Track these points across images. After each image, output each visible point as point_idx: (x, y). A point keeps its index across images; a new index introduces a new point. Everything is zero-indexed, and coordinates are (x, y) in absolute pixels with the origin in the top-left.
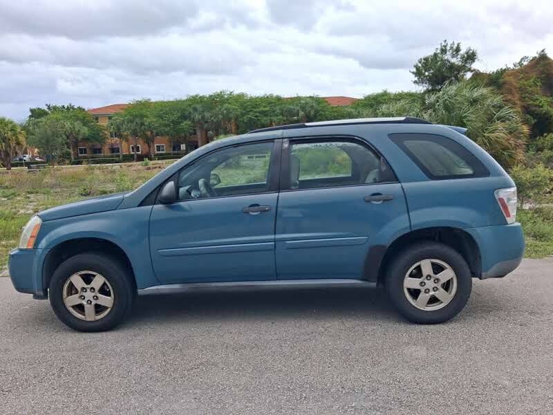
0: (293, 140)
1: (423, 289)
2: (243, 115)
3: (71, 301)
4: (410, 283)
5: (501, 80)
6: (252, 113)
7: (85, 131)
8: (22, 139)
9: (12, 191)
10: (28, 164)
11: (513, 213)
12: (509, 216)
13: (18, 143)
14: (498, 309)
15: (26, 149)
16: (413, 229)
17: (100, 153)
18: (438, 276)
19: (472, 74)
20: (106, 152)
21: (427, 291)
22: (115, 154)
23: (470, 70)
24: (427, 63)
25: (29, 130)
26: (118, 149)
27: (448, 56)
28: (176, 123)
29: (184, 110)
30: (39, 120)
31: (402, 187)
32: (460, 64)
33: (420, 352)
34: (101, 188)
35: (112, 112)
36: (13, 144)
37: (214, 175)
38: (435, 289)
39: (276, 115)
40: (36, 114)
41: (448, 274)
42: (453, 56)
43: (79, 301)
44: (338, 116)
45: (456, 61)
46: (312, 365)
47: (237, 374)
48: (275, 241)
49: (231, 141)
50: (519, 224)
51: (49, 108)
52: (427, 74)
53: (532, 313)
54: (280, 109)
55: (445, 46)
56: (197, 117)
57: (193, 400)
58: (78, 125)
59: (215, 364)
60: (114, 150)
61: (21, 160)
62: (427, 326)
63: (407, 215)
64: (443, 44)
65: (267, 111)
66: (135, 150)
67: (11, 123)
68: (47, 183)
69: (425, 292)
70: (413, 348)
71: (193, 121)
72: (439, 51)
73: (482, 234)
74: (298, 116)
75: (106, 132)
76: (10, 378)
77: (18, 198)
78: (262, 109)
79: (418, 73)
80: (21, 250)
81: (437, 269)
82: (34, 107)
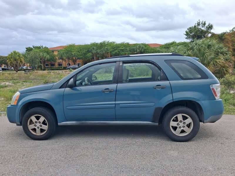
0: (125, 62)
1: (178, 127)
2: (113, 51)
3: (31, 127)
4: (173, 124)
5: (223, 37)
6: (117, 50)
7: (48, 57)
8: (23, 60)
9: (16, 81)
10: (24, 70)
11: (219, 95)
12: (216, 96)
13: (21, 62)
14: (212, 136)
15: (24, 64)
16: (174, 101)
17: (54, 66)
18: (184, 121)
19: (211, 34)
20: (57, 65)
21: (180, 127)
22: (60, 66)
23: (210, 33)
24: (191, 30)
25: (25, 56)
26: (62, 64)
27: (200, 27)
28: (85, 54)
29: (89, 48)
30: (30, 52)
31: (170, 82)
32: (206, 30)
33: (175, 153)
34: (52, 80)
35: (59, 49)
36: (19, 62)
37: (94, 76)
38: (184, 127)
39: (127, 51)
40: (29, 50)
41: (189, 120)
42: (202, 27)
43: (34, 127)
44: (154, 52)
45: (204, 29)
46: (128, 158)
47: (95, 160)
48: (115, 104)
49: (98, 62)
50: (221, 100)
51: (34, 48)
52: (191, 34)
53: (227, 139)
54: (129, 49)
55: (199, 22)
56: (94, 52)
57: (75, 170)
58: (45, 54)
59: (87, 156)
60: (60, 65)
61: (22, 68)
62: (180, 143)
63: (171, 95)
64: (198, 21)
65: (123, 49)
66: (68, 65)
67: (19, 53)
68: (31, 78)
69: (179, 128)
70: (172, 152)
71: (93, 54)
72: (196, 25)
73: (204, 103)
74: (137, 52)
75: (57, 57)
76: (3, 158)
77: (19, 84)
78: (121, 48)
79: (187, 34)
80: (12, 105)
81: (185, 118)
82: (27, 47)
